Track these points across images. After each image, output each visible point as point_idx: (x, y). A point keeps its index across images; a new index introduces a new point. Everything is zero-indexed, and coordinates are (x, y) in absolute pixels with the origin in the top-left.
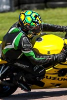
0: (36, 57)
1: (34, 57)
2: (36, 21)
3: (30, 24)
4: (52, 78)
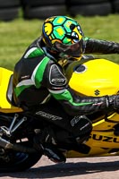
0: (74, 101)
1: (71, 101)
2: (73, 34)
3: (62, 41)
4: (103, 138)
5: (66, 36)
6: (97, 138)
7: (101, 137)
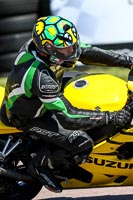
3: (53, 41)
4: (106, 163)
5: (58, 37)
6: (99, 162)
7: (103, 161)
